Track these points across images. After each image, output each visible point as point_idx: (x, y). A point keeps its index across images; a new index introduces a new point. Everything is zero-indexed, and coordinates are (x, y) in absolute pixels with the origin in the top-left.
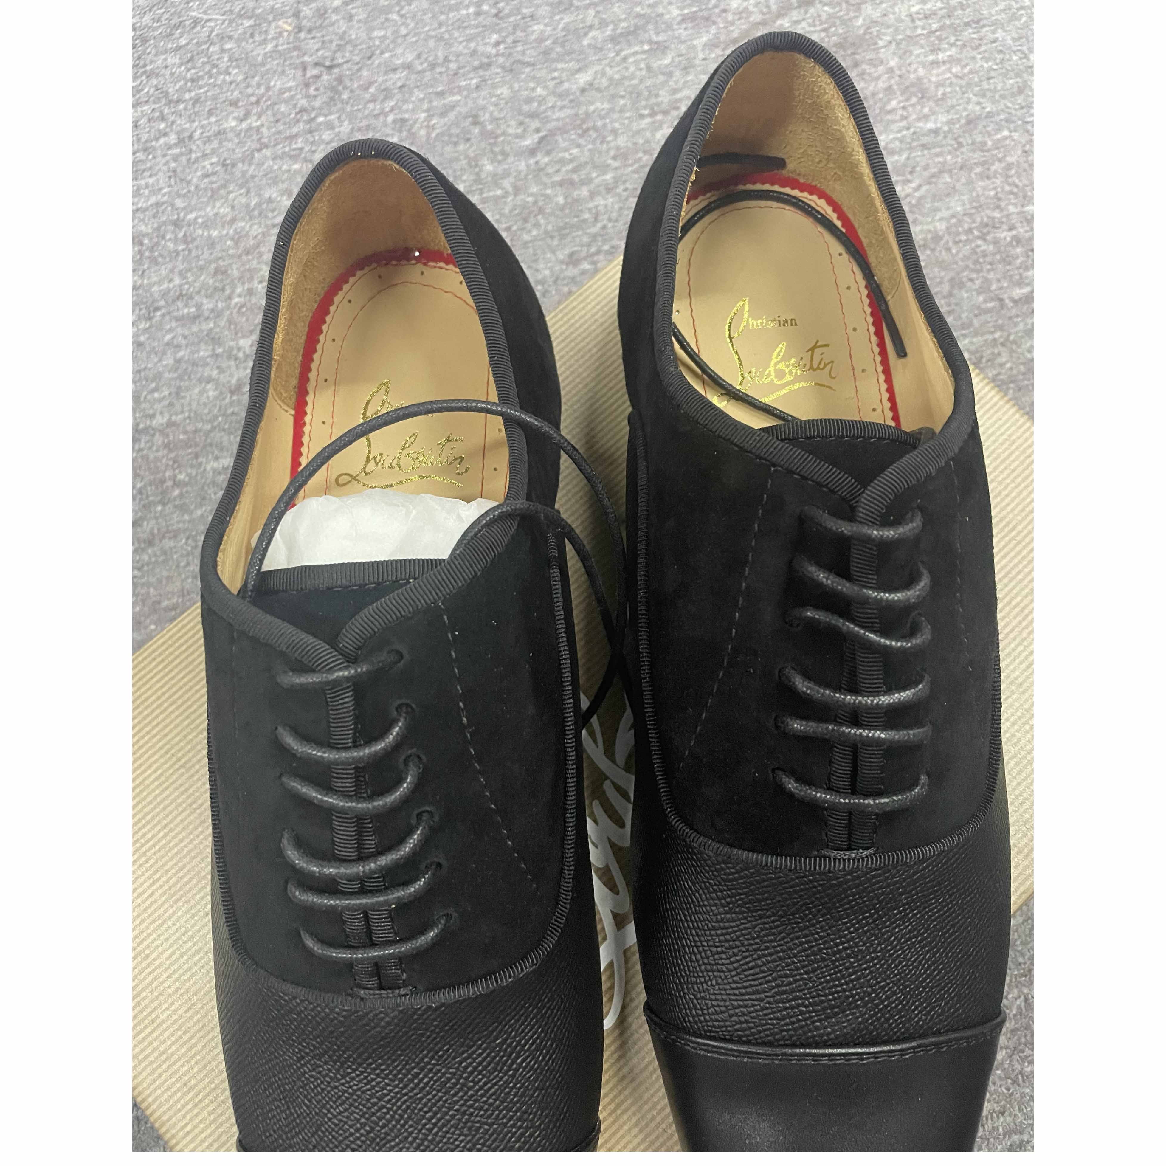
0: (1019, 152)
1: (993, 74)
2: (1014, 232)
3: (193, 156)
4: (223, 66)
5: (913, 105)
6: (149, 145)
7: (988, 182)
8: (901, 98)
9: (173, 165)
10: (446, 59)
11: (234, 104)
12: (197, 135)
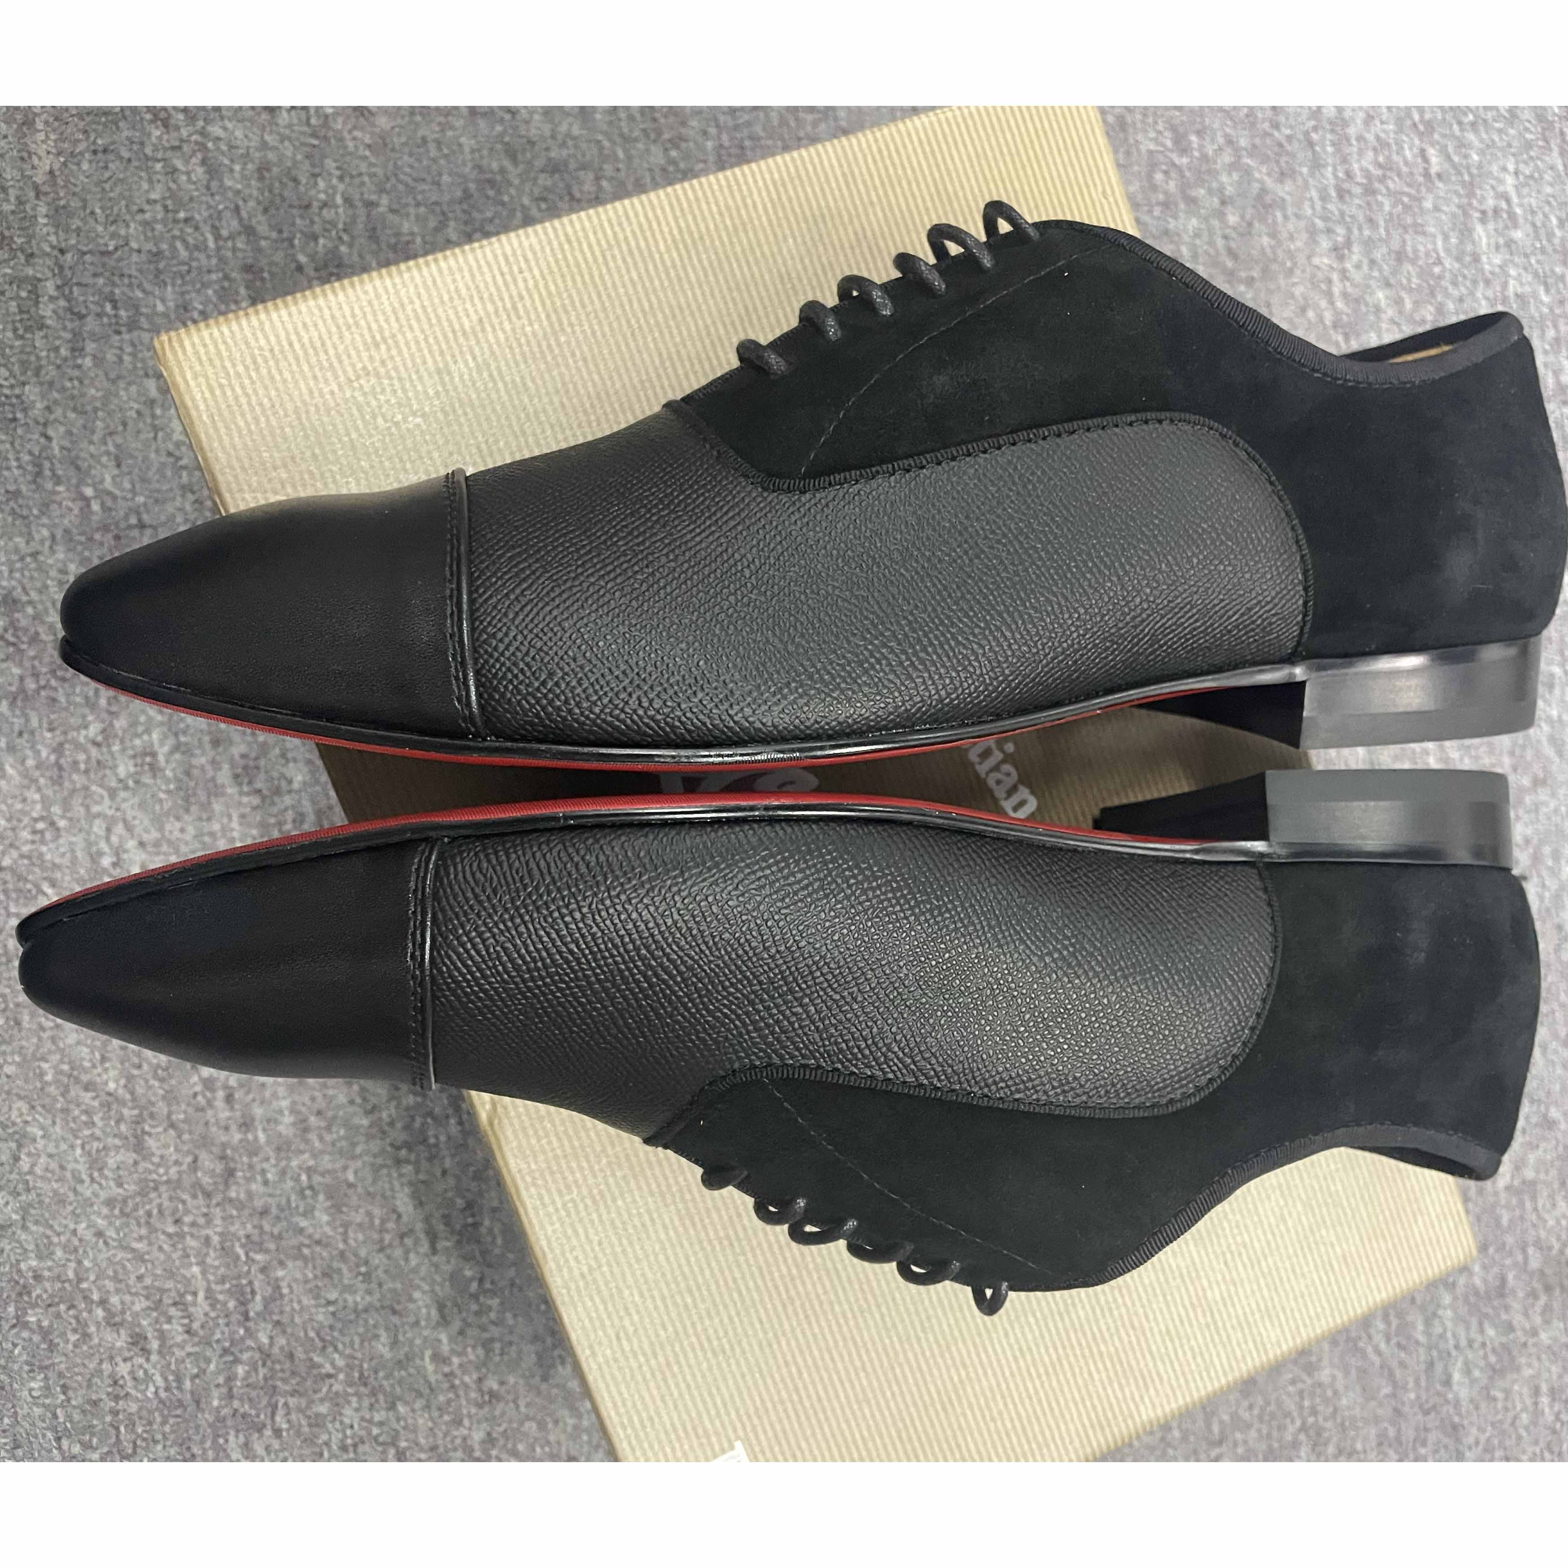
5: (1485, 1357)
7: (1374, 1444)
8: (1496, 1344)
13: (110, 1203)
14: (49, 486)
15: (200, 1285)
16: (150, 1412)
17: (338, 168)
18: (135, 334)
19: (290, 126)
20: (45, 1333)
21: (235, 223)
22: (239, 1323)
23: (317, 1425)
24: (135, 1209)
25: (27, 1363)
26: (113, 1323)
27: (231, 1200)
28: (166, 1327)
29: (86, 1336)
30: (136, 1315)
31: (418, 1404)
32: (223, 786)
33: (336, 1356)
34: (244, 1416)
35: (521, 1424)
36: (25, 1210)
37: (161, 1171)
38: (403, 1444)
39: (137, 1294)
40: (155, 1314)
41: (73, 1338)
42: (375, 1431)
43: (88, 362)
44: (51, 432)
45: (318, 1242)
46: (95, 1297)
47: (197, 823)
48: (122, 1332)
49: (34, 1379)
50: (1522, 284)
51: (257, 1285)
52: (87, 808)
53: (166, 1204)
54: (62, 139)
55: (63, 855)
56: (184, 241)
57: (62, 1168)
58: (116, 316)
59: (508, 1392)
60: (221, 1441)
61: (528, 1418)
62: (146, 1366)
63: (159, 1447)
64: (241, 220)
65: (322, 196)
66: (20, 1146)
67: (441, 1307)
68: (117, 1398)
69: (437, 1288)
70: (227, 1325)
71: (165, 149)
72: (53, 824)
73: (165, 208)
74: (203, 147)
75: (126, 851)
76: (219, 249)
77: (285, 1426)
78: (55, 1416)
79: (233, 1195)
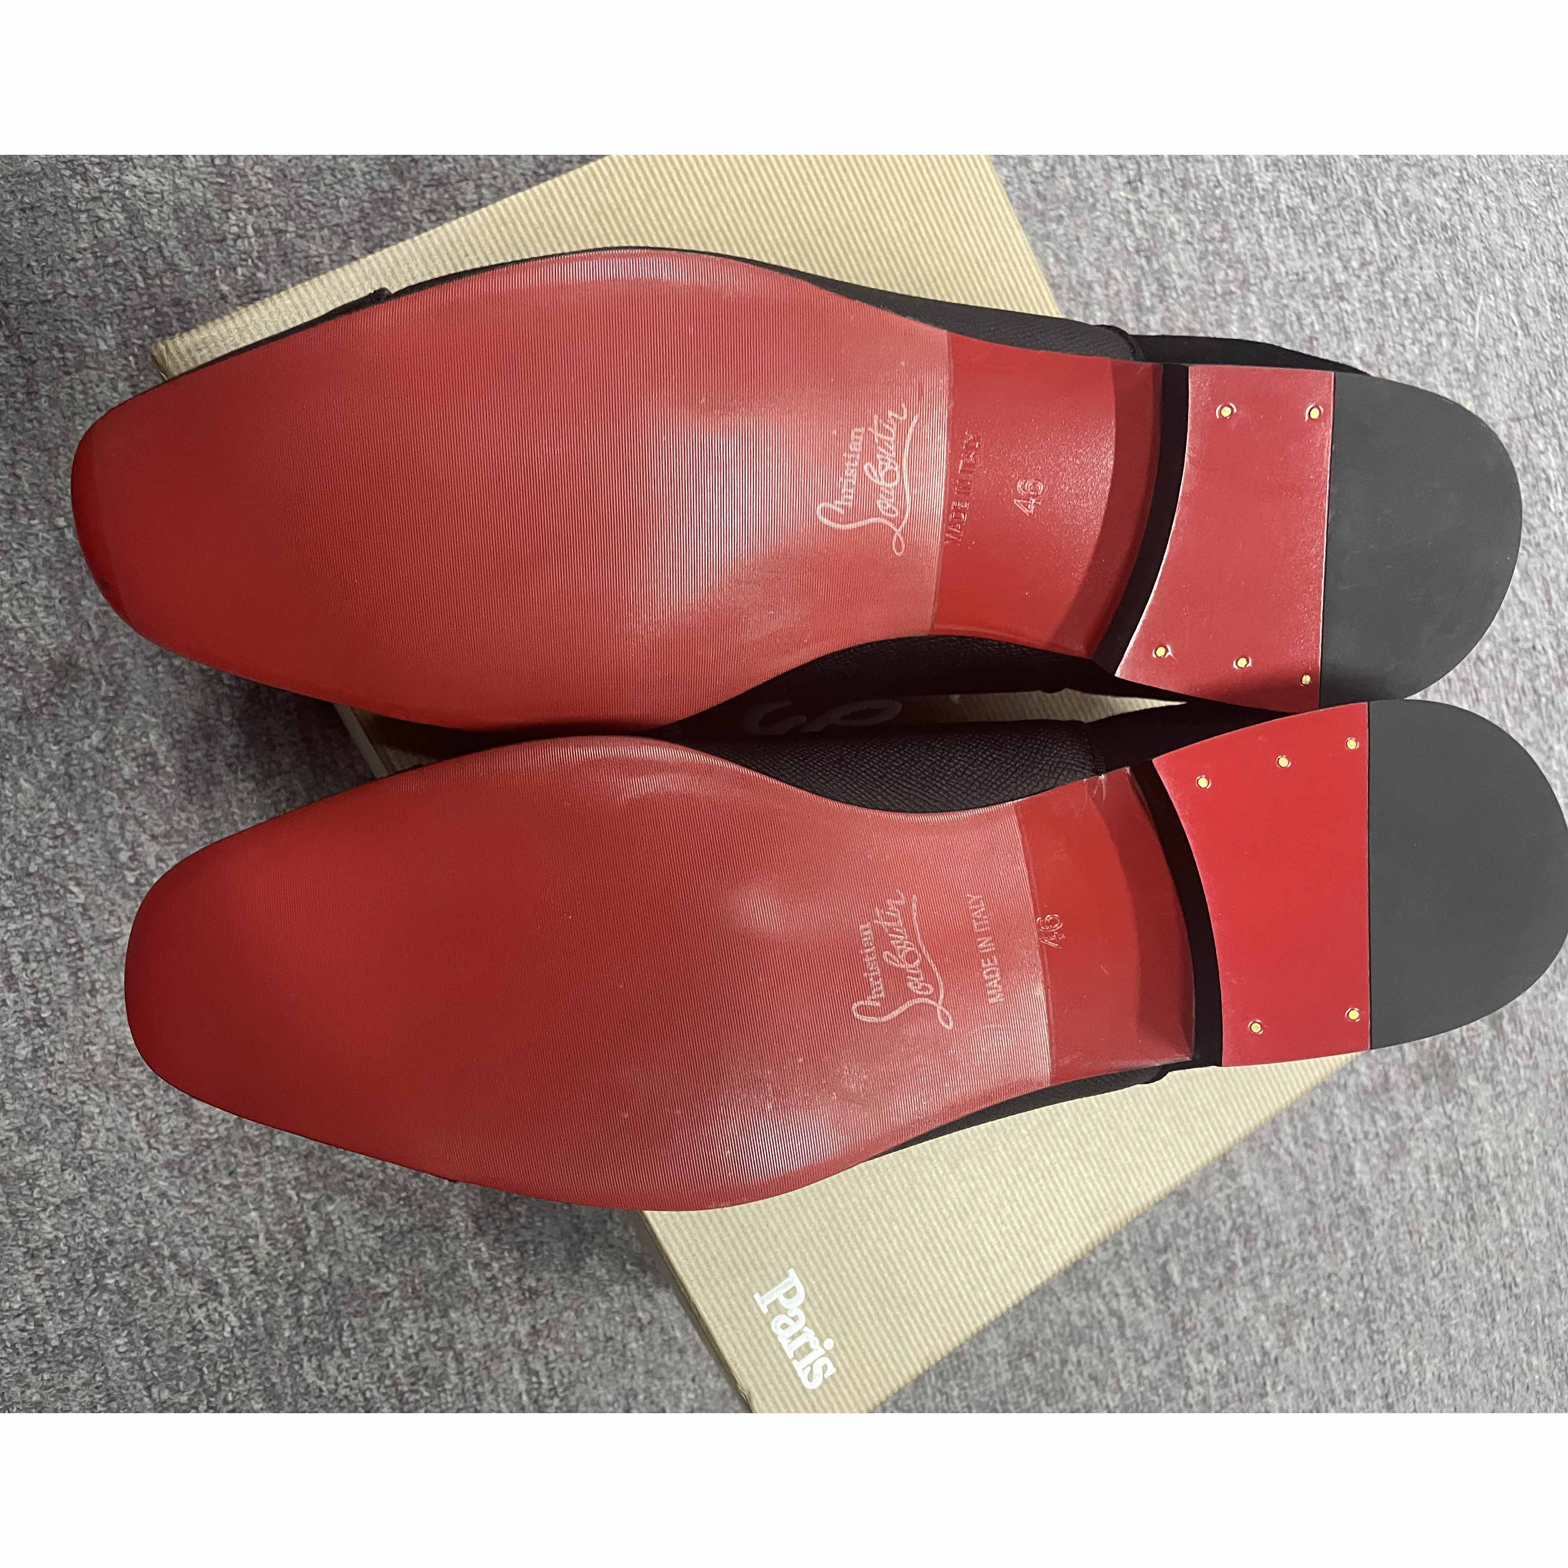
0: (1329, 1270)
1: (1416, 1237)
2: (1240, 1264)
3: (1321, 302)
4: (1422, 336)
5: (1380, 1145)
6: (1334, 249)
7: (1295, 1233)
8: (1388, 1133)
9: (1311, 277)
11: (1380, 350)
12: (1345, 306)
13: (168, 1165)
14: (24, 521)
15: (260, 1227)
16: (229, 1351)
17: (245, 202)
20: (124, 1293)
21: (159, 261)
22: (300, 1258)
23: (381, 1340)
24: (192, 1168)
25: (110, 1323)
26: (186, 1273)
27: (278, 1148)
28: (234, 1270)
29: (162, 1290)
30: (205, 1265)
31: (468, 1309)
32: (219, 775)
33: (390, 1275)
34: (315, 1341)
35: (560, 1314)
36: (91, 1183)
37: (212, 1130)
38: (460, 1346)
39: (205, 1245)
40: (222, 1260)
41: (150, 1293)
42: (433, 1338)
43: (44, 403)
44: (19, 472)
45: (360, 1176)
46: (166, 1253)
47: (201, 812)
48: (196, 1281)
49: (119, 1336)
50: (1291, 197)
51: (310, 1221)
52: (100, 810)
53: (219, 1160)
55: (84, 854)
56: (116, 283)
57: (121, 1139)
58: (63, 358)
59: (546, 1287)
60: (297, 1367)
61: (566, 1308)
62: (220, 1309)
63: (241, 1382)
64: (164, 258)
65: (235, 229)
66: (79, 1125)
67: (476, 1219)
68: (197, 1342)
69: (471, 1202)
70: (289, 1260)
71: (87, 201)
72: (70, 828)
73: (94, 253)
74: (120, 195)
75: (141, 845)
76: (148, 286)
77: (352, 1345)
78: (143, 1368)
79: (279, 1143)
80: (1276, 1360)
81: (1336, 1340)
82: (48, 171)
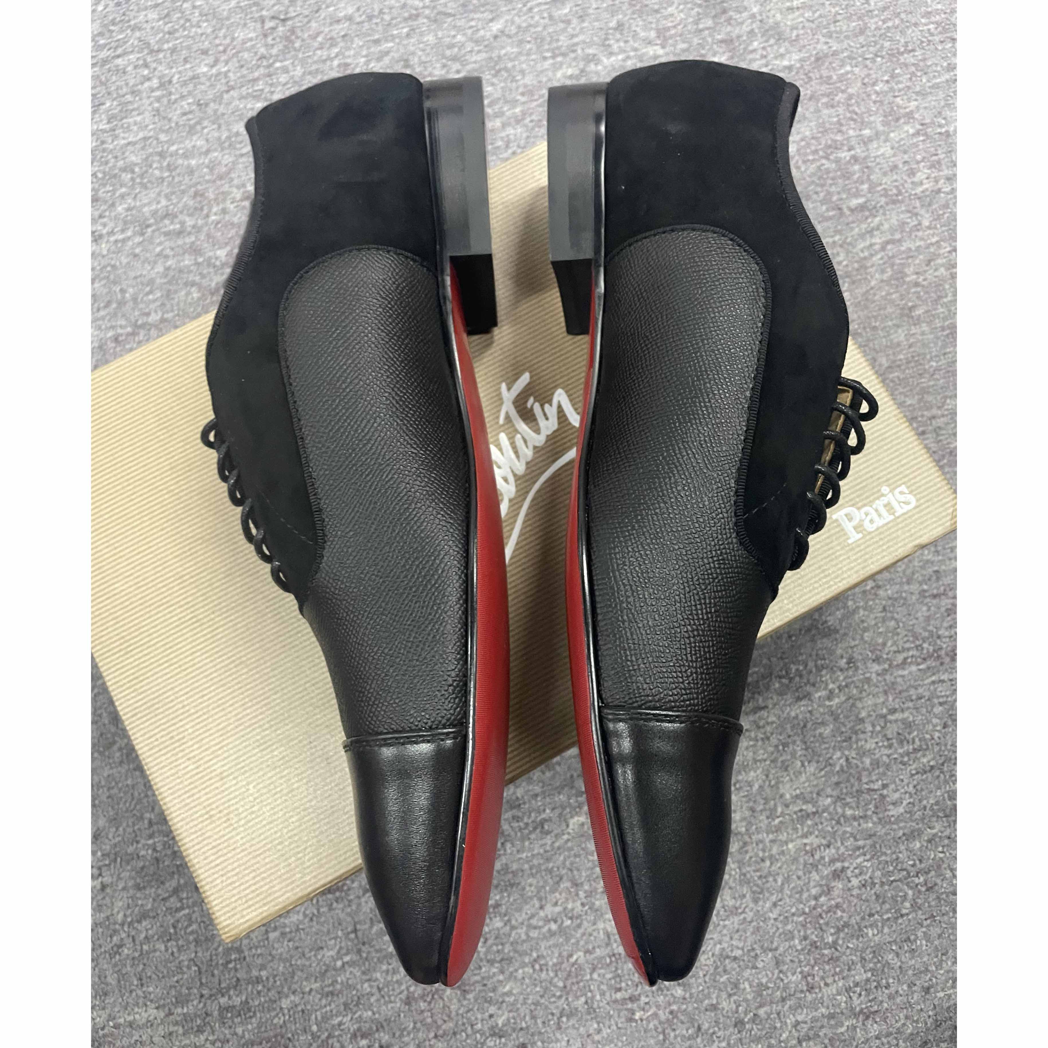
0: (859, 84)
1: (839, 17)
2: (853, 152)
3: (173, 97)
4: (195, 20)
5: (771, 46)
6: (136, 89)
7: (832, 110)
8: (761, 40)
9: (156, 105)
10: (381, 12)
11: (205, 52)
12: (175, 80)
13: (756, 901)
14: (338, 987)
15: (799, 842)
16: (880, 863)
17: (132, 845)
18: (244, 948)
19: (112, 875)
20: (839, 930)
21: (172, 900)
22: (820, 816)
23: (878, 763)
24: (758, 886)
25: (858, 939)
26: (828, 891)
27: (747, 830)
28: (827, 859)
29: (837, 906)
30: (822, 878)
31: (859, 705)
32: (502, 865)
33: (835, 757)
34: (876, 807)
35: (866, 642)
36: (765, 950)
37: (733, 873)
38: (885, 711)
39: (809, 878)
40: (820, 867)
41: (839, 913)
42: (878, 728)
43: (264, 973)
44: (307, 989)
45: (767, 776)
46: (813, 903)
47: (525, 877)
48: (833, 884)
49: (867, 934)
50: (101, 121)
51: (796, 809)
52: (524, 941)
53: (753, 868)
54: (137, 1004)
55: (552, 952)
56: (187, 927)
57: (738, 931)
58: (235, 960)
59: (847, 653)
60: (893, 819)
61: (862, 638)
62: (851, 869)
63: (901, 855)
64: (170, 896)
65: (150, 852)
66: (728, 957)
67: (799, 699)
68: (874, 884)
69: (788, 702)
70: (822, 823)
71: (135, 945)
72: (535, 961)
73: (168, 940)
74: (130, 924)
75: (547, 916)
76: (188, 907)
77: (880, 782)
78: (888, 919)
79: (743, 829)
80: (922, 125)
81: (911, 79)
82: (116, 969)
